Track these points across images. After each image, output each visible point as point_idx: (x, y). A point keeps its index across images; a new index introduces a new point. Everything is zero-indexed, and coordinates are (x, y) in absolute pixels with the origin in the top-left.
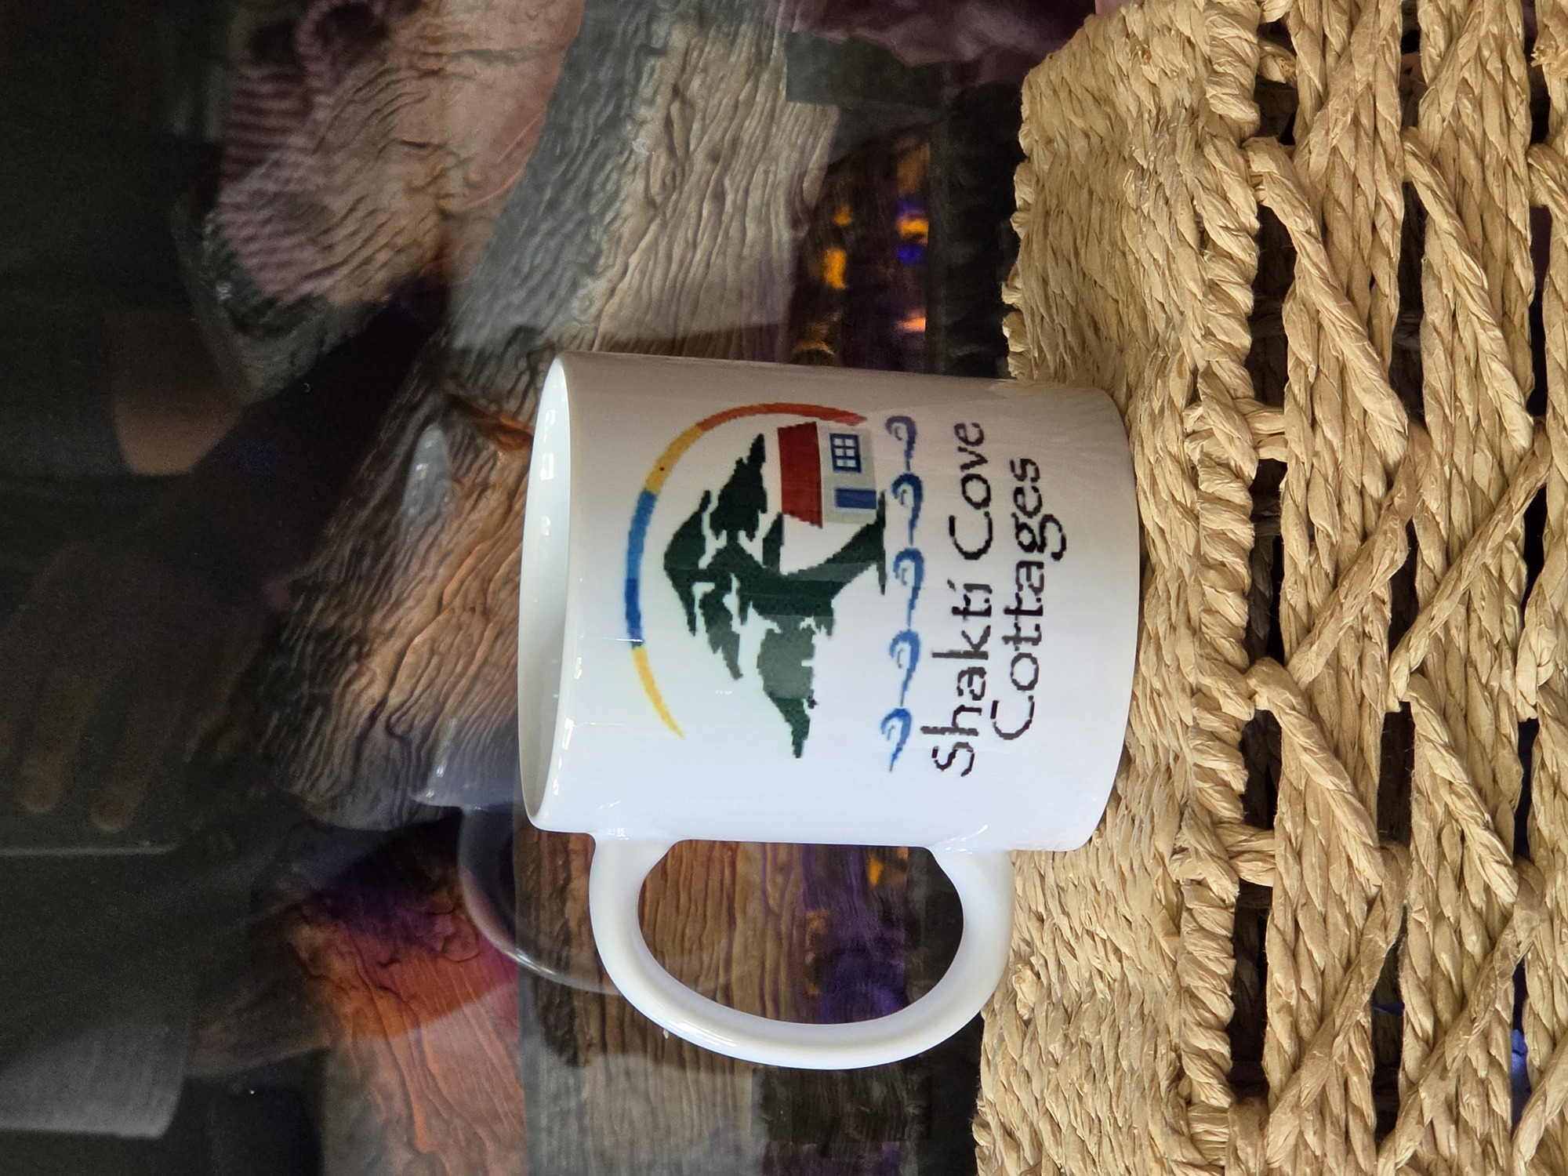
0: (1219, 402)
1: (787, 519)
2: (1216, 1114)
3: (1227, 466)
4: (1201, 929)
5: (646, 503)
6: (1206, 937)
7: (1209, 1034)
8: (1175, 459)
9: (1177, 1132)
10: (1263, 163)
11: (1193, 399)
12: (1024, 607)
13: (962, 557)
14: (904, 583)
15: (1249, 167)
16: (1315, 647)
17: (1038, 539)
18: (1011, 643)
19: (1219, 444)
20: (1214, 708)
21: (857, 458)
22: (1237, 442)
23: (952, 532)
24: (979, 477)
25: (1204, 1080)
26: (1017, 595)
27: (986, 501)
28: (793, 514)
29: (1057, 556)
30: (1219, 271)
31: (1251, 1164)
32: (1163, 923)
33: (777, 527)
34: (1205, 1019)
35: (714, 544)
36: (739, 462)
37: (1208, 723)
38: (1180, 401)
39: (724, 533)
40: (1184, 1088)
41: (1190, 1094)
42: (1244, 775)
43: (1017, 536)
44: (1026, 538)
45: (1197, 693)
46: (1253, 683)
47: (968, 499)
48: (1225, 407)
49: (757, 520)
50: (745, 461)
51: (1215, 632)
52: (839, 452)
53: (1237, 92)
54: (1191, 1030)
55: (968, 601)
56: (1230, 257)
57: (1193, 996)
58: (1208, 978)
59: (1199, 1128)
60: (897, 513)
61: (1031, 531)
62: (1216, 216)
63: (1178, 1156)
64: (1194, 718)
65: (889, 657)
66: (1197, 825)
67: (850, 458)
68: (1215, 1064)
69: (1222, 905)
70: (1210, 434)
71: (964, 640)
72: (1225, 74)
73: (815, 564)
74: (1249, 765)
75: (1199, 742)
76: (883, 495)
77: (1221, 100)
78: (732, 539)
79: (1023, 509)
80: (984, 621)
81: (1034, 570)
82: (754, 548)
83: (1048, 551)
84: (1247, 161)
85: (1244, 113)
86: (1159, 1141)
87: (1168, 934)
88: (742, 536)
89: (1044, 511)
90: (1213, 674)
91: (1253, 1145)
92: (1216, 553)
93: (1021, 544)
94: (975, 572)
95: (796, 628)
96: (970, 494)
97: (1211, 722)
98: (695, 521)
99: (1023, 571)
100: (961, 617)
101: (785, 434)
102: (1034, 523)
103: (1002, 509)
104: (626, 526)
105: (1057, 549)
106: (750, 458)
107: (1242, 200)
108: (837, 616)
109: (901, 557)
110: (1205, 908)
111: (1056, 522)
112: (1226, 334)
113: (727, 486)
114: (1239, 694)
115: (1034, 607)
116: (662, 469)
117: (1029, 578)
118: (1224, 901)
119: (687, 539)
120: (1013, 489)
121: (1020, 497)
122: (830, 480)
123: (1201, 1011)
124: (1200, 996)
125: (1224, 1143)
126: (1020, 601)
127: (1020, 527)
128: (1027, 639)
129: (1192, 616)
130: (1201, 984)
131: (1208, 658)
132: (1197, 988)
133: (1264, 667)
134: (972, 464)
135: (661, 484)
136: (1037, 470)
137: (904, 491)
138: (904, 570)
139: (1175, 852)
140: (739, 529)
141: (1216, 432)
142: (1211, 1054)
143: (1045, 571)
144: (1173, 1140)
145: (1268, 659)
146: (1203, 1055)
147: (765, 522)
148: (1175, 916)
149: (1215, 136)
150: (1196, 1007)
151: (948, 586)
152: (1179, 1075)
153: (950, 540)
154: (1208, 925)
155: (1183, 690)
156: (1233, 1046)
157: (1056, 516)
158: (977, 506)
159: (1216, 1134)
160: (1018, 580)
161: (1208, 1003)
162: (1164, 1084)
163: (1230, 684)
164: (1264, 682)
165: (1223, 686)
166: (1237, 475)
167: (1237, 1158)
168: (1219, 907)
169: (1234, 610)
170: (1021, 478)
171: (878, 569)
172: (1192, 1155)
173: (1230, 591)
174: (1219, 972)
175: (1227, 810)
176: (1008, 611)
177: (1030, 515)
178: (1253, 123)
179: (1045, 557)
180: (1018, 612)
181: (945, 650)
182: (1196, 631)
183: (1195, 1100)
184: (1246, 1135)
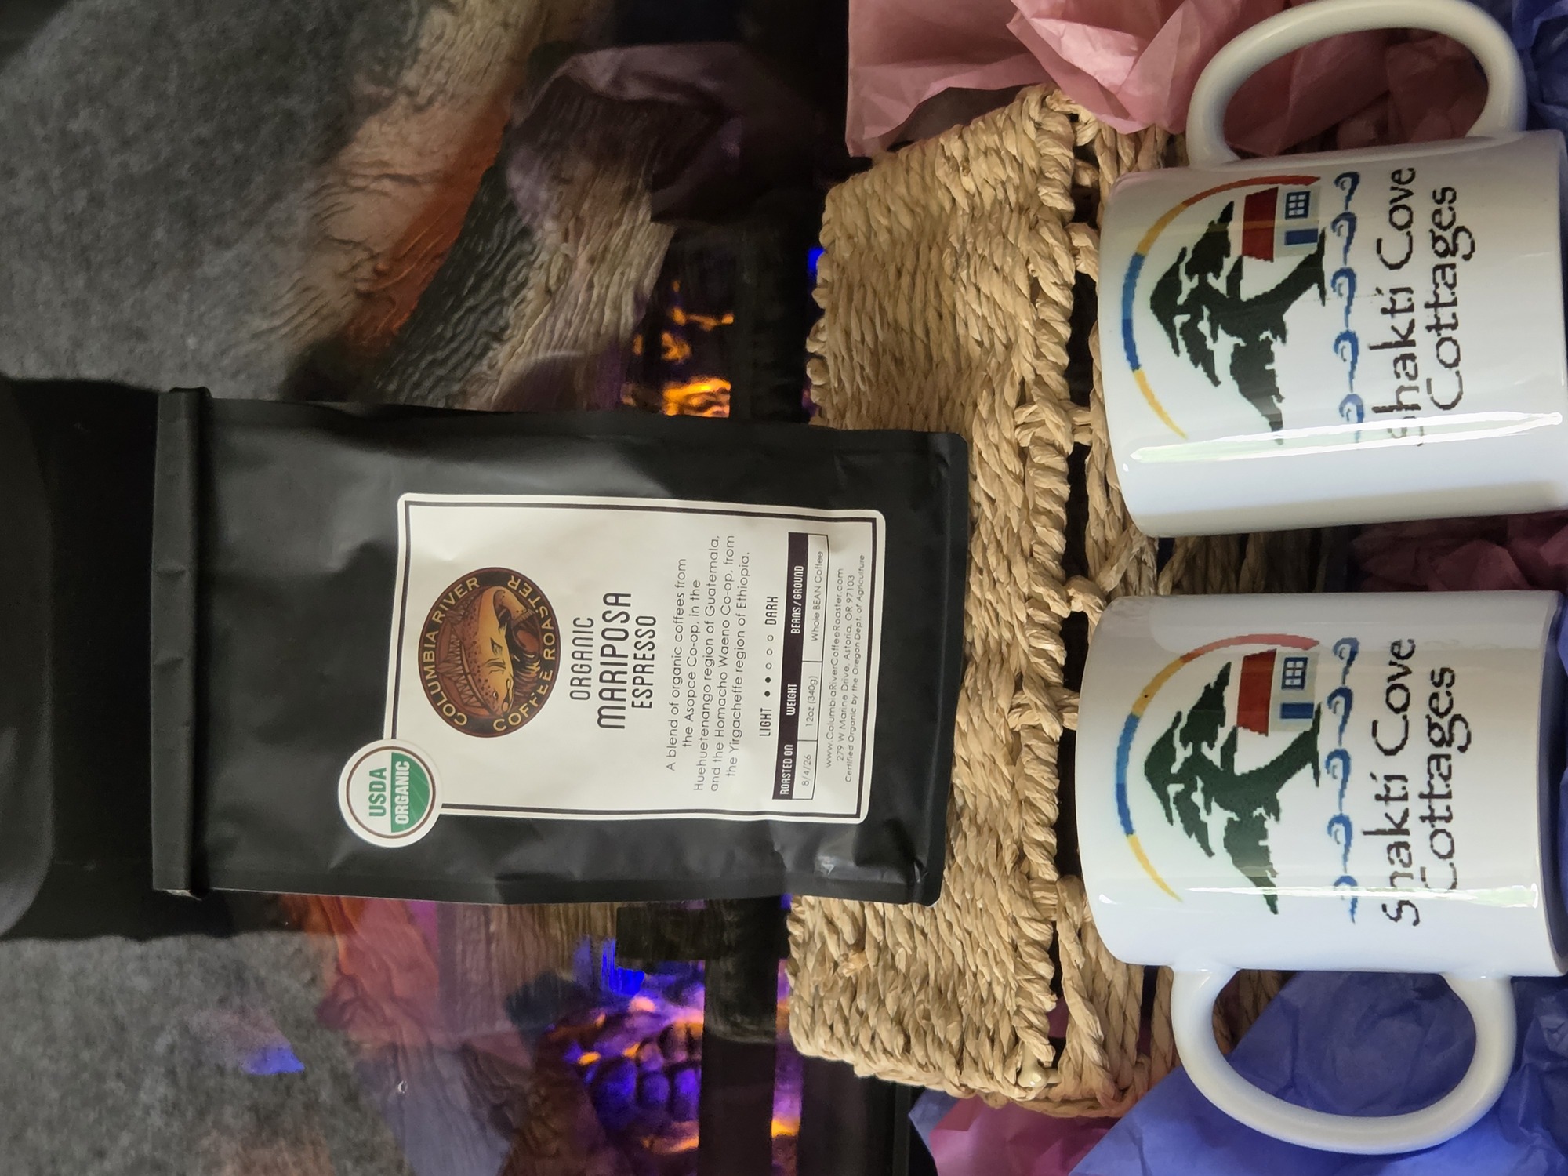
0: (1050, 401)
1: (1240, 730)
2: (1048, 885)
3: (1053, 445)
4: (1038, 758)
5: (1132, 723)
6: (1042, 764)
7: (1045, 830)
8: (1009, 442)
9: (1023, 897)
10: (1081, 240)
11: (1023, 400)
12: (1436, 792)
13: (1382, 754)
14: (1335, 777)
15: (1071, 243)
16: (1115, 568)
17: (1447, 736)
18: (1427, 822)
19: (1048, 430)
20: (1046, 608)
21: (1303, 677)
22: (1063, 429)
23: (1374, 734)
24: (1402, 686)
25: (1041, 861)
26: (1429, 783)
27: (1405, 707)
28: (1245, 726)
29: (1462, 749)
30: (1048, 313)
31: (1075, 918)
32: (1004, 755)
33: (1233, 737)
34: (1041, 820)
35: (1182, 753)
36: (1207, 687)
37: (1041, 619)
38: (1012, 403)
39: (1191, 745)
40: (1024, 866)
41: (1029, 872)
42: (1064, 654)
43: (1429, 734)
44: (1436, 735)
45: (1030, 599)
46: (1071, 592)
47: (1390, 706)
48: (1054, 404)
49: (1217, 733)
50: (1212, 686)
51: (1043, 556)
52: (1289, 673)
53: (1062, 191)
54: (1032, 828)
55: (1388, 789)
56: (1056, 303)
57: (1032, 805)
58: (1044, 791)
59: (1038, 894)
60: (1329, 721)
61: (1441, 729)
62: (1050, 276)
63: (1025, 914)
64: (1028, 616)
65: (1328, 836)
66: (1035, 689)
67: (1297, 677)
68: (1047, 851)
69: (1051, 741)
70: (1042, 424)
71: (1388, 821)
72: (1054, 179)
73: (1262, 765)
74: (1067, 648)
75: (1034, 631)
76: (1319, 707)
77: (1051, 196)
78: (1197, 749)
79: (1436, 711)
80: (1402, 805)
81: (1443, 761)
82: (1214, 755)
83: (1455, 745)
84: (1070, 239)
85: (1065, 205)
86: (1006, 905)
87: (1007, 764)
88: (1205, 746)
89: (1454, 712)
90: (1045, 585)
91: (1076, 905)
92: (1045, 504)
93: (1432, 740)
94: (1393, 766)
95: (1251, 817)
96: (1391, 701)
97: (1042, 617)
98: (1168, 737)
99: (1434, 763)
100: (1383, 803)
101: (1249, 660)
102: (1444, 722)
103: (1418, 713)
104: (1115, 743)
105: (1463, 743)
106: (1216, 683)
107: (1067, 266)
108: (1282, 805)
109: (1331, 756)
110: (1041, 744)
111: (1463, 720)
112: (1054, 356)
113: (1195, 708)
114: (1062, 598)
115: (1444, 791)
116: (1146, 696)
117: (1438, 768)
118: (1052, 739)
119: (1161, 753)
120: (1430, 694)
121: (1434, 701)
122: (1278, 696)
123: (1039, 815)
124: (1038, 805)
125: (1054, 905)
126: (1431, 787)
127: (1432, 726)
128: (1441, 818)
129: (1024, 547)
130: (1038, 796)
131: (1041, 574)
132: (1035, 799)
133: (1078, 581)
134: (1399, 675)
135: (1144, 709)
136: (1453, 677)
137: (1337, 703)
138: (1334, 767)
139: (1011, 709)
140: (1203, 741)
141: (1047, 422)
142: (1044, 844)
143: (1452, 762)
144: (1020, 903)
145: (1079, 576)
146: (1040, 844)
147: (1223, 734)
148: (1014, 752)
149: (1048, 221)
150: (1035, 813)
151: (1370, 778)
152: (1021, 857)
153: (1372, 740)
154: (1042, 755)
155: (1019, 597)
156: (1058, 838)
157: (1464, 716)
158: (1397, 711)
159: (1049, 898)
160: (1429, 770)
161: (1043, 810)
162: (1009, 866)
163: (1057, 592)
164: (1080, 591)
165: (1053, 593)
166: (1060, 451)
167: (1066, 913)
168: (1049, 743)
169: (1057, 541)
170: (1437, 685)
171: (1313, 767)
172: (1034, 913)
173: (1056, 529)
174: (1050, 788)
175: (1054, 677)
176: (1422, 796)
177: (1441, 715)
178: (1071, 212)
179: (1452, 750)
180: (1430, 796)
181: (1373, 829)
182: (1029, 557)
183: (1033, 875)
184: (1072, 898)
